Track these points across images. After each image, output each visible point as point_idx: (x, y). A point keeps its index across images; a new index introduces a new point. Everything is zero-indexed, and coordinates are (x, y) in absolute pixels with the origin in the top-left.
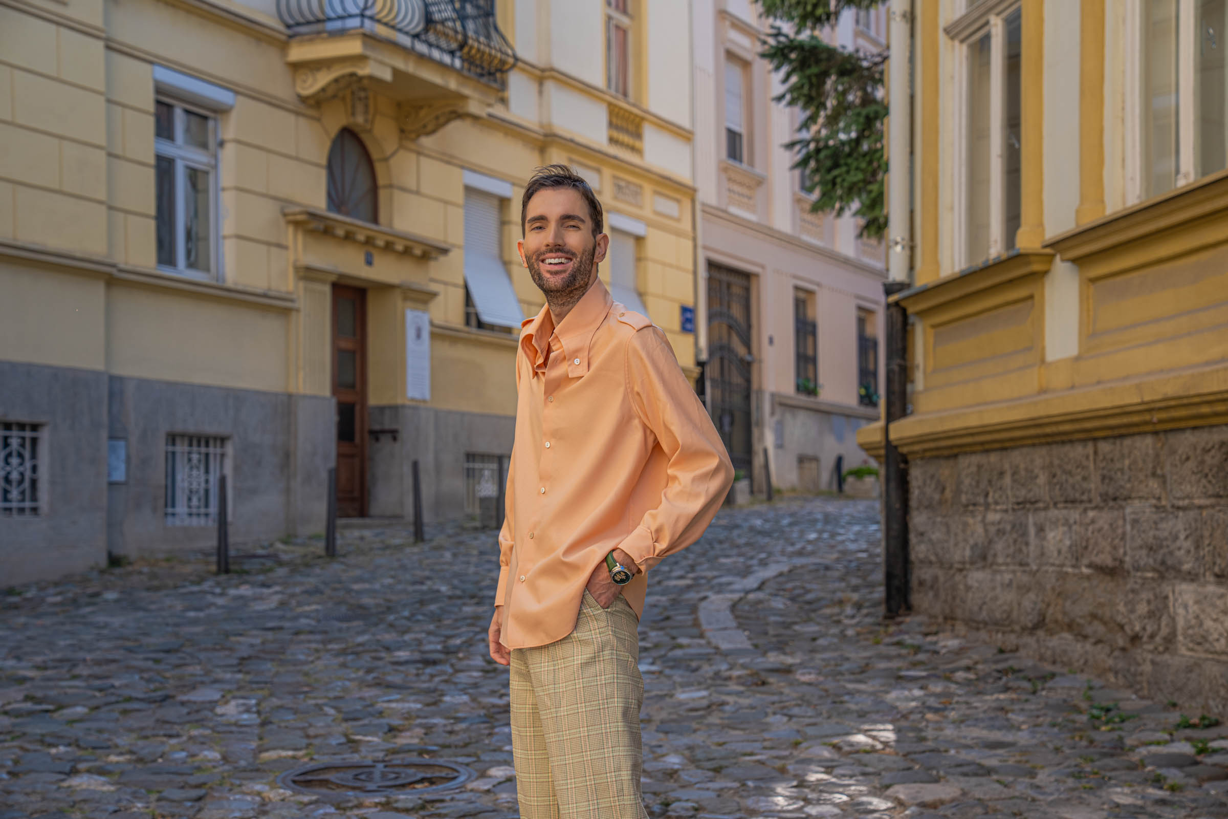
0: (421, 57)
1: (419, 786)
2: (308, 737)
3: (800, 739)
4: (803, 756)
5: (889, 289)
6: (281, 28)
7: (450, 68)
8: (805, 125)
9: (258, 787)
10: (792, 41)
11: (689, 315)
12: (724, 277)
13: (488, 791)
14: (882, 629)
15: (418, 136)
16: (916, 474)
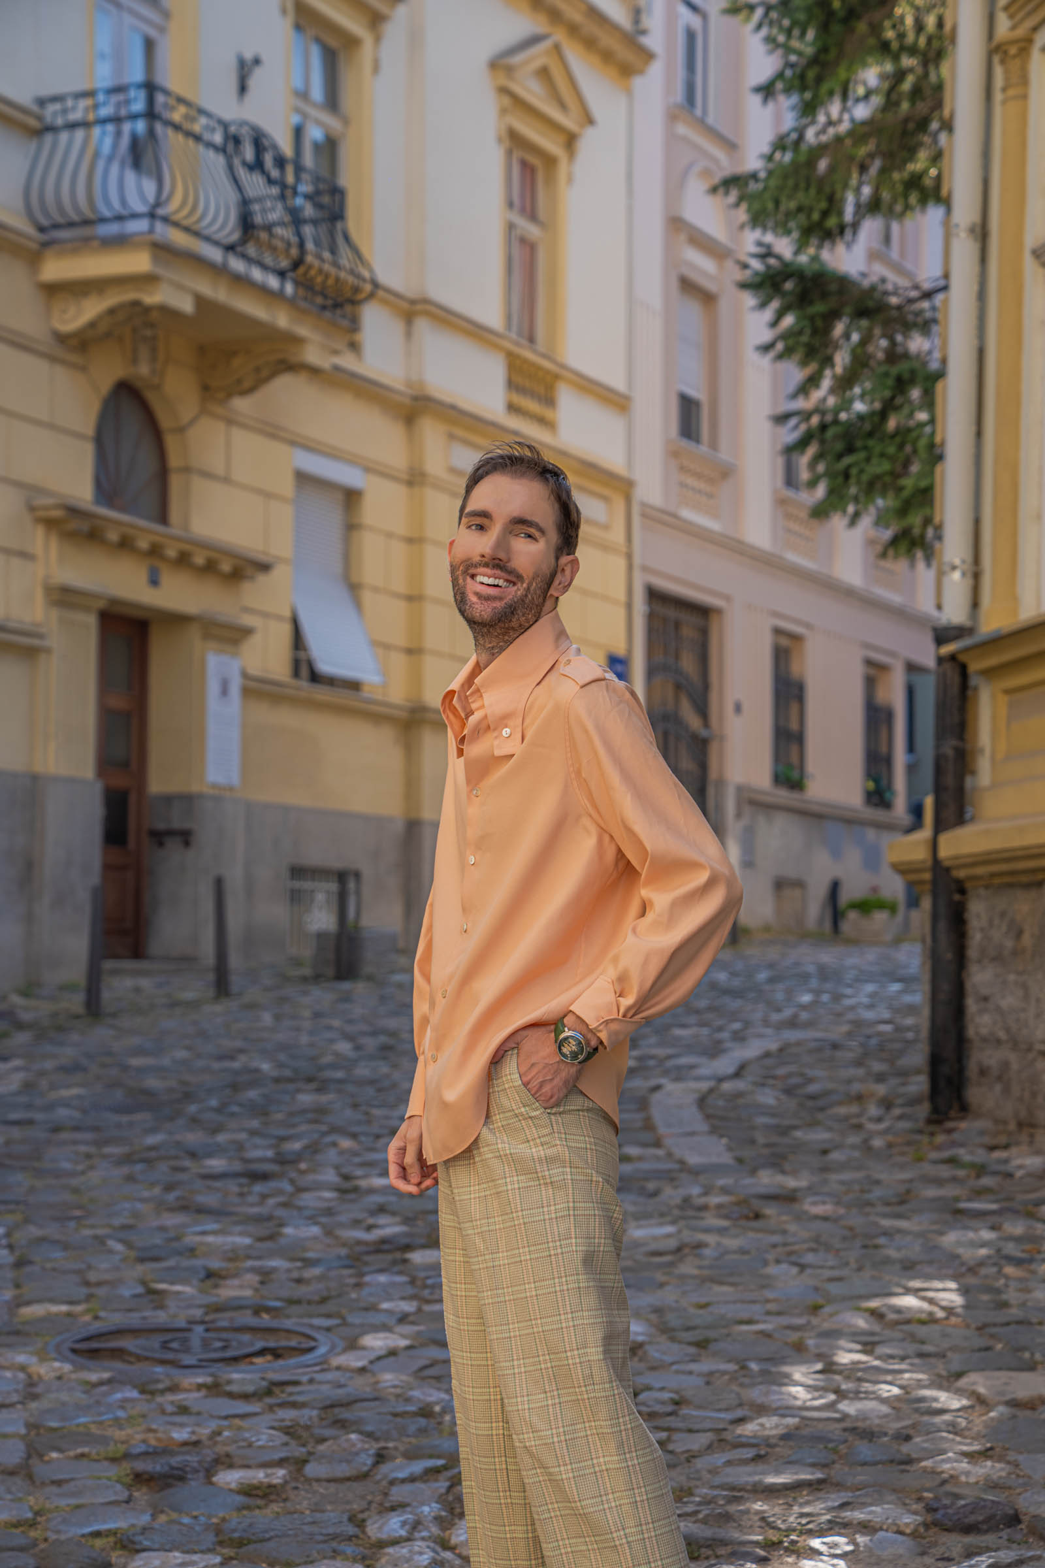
0: (237, 279)
1: (258, 1360)
2: (87, 1284)
3: (821, 1301)
4: (826, 1326)
5: (942, 635)
6: (30, 230)
7: (279, 295)
8: (804, 389)
9: (21, 1358)
10: (786, 264)
11: (620, 667)
12: (672, 613)
13: (363, 1370)
14: (925, 1139)
15: (230, 395)
16: (978, 910)
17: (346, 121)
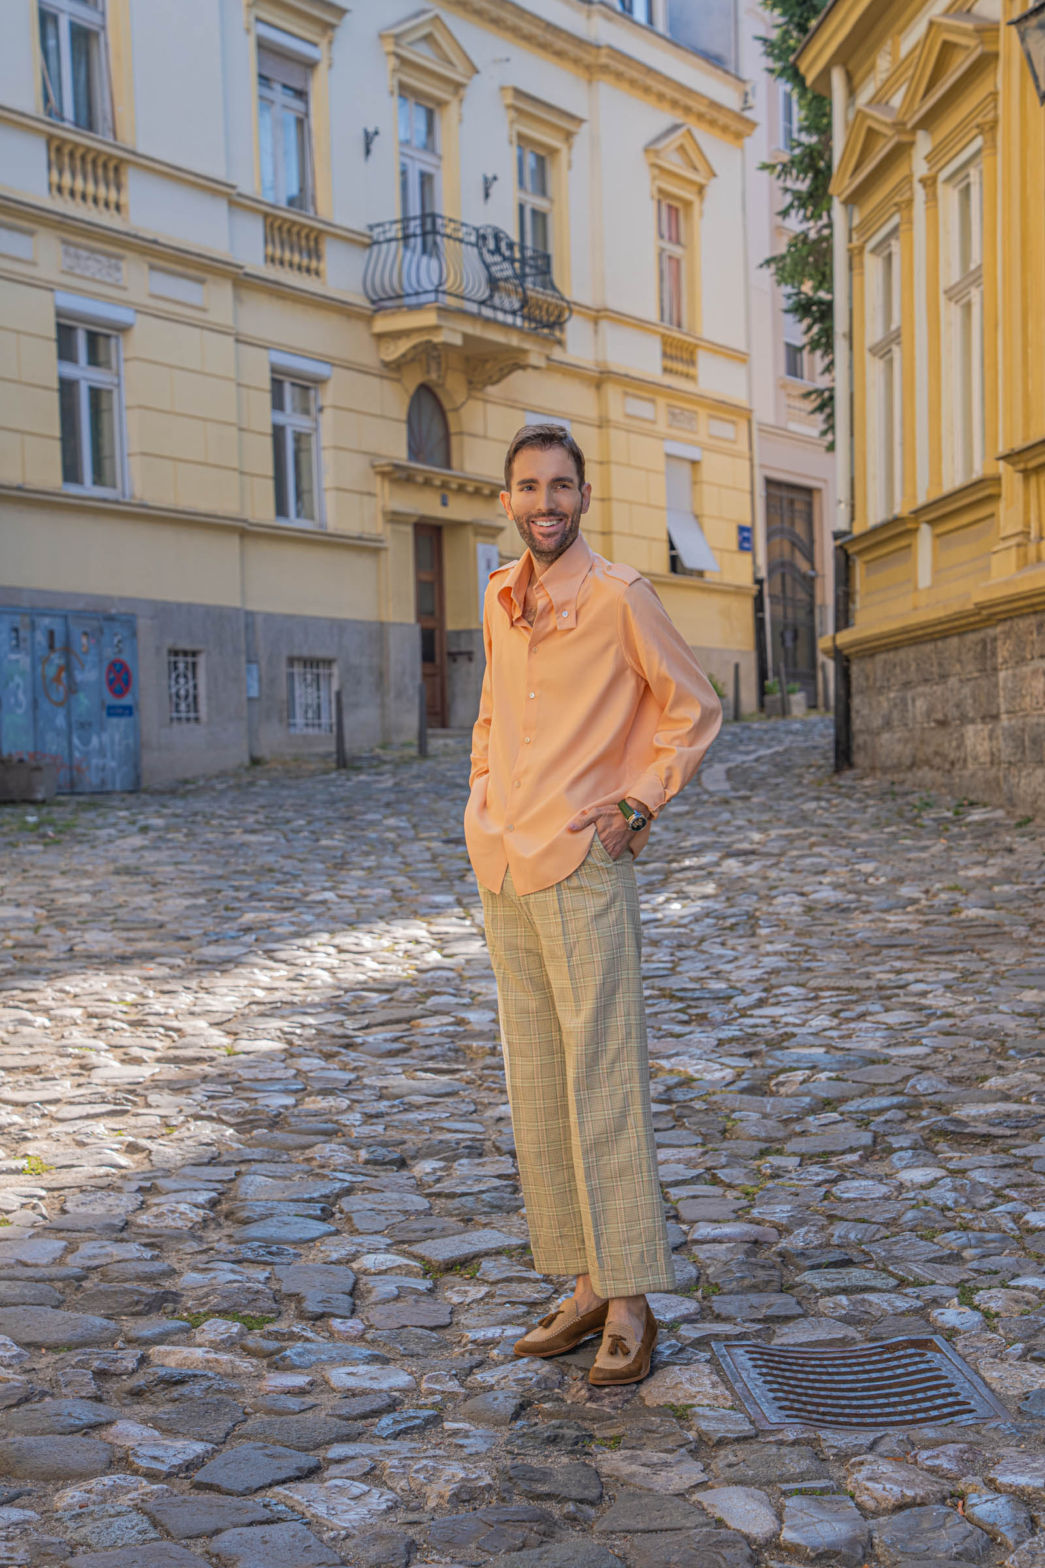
0: (488, 321)
5: (836, 536)
6: (367, 304)
7: (513, 327)
11: (746, 534)
12: (785, 494)
14: (829, 778)
15: (485, 385)
16: (855, 670)
17: (552, 201)
